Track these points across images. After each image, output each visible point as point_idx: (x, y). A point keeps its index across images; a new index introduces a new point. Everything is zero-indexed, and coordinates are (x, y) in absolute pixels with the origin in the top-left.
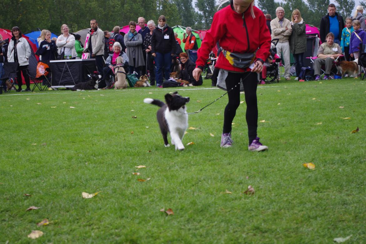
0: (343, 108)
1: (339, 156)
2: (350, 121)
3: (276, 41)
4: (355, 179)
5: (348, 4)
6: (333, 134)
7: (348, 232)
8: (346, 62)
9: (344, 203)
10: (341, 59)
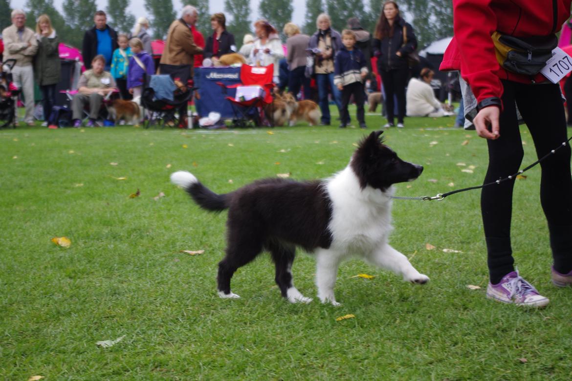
0: (117, 165)
1: (109, 229)
2: (126, 182)
3: (11, 63)
4: (132, 259)
5: (125, 21)
6: (100, 198)
7: (120, 332)
8: (121, 100)
9: (115, 293)
10: (114, 96)
